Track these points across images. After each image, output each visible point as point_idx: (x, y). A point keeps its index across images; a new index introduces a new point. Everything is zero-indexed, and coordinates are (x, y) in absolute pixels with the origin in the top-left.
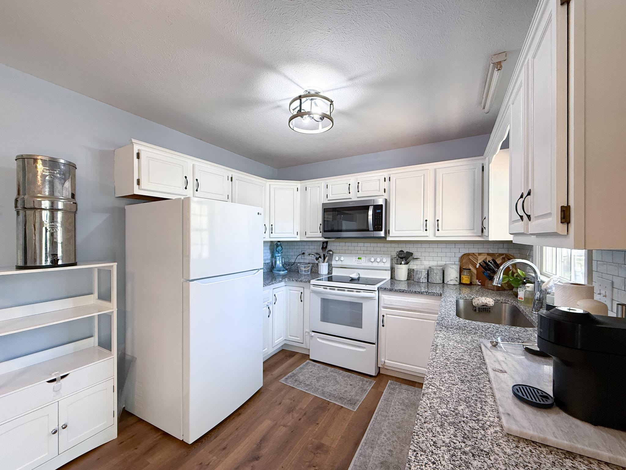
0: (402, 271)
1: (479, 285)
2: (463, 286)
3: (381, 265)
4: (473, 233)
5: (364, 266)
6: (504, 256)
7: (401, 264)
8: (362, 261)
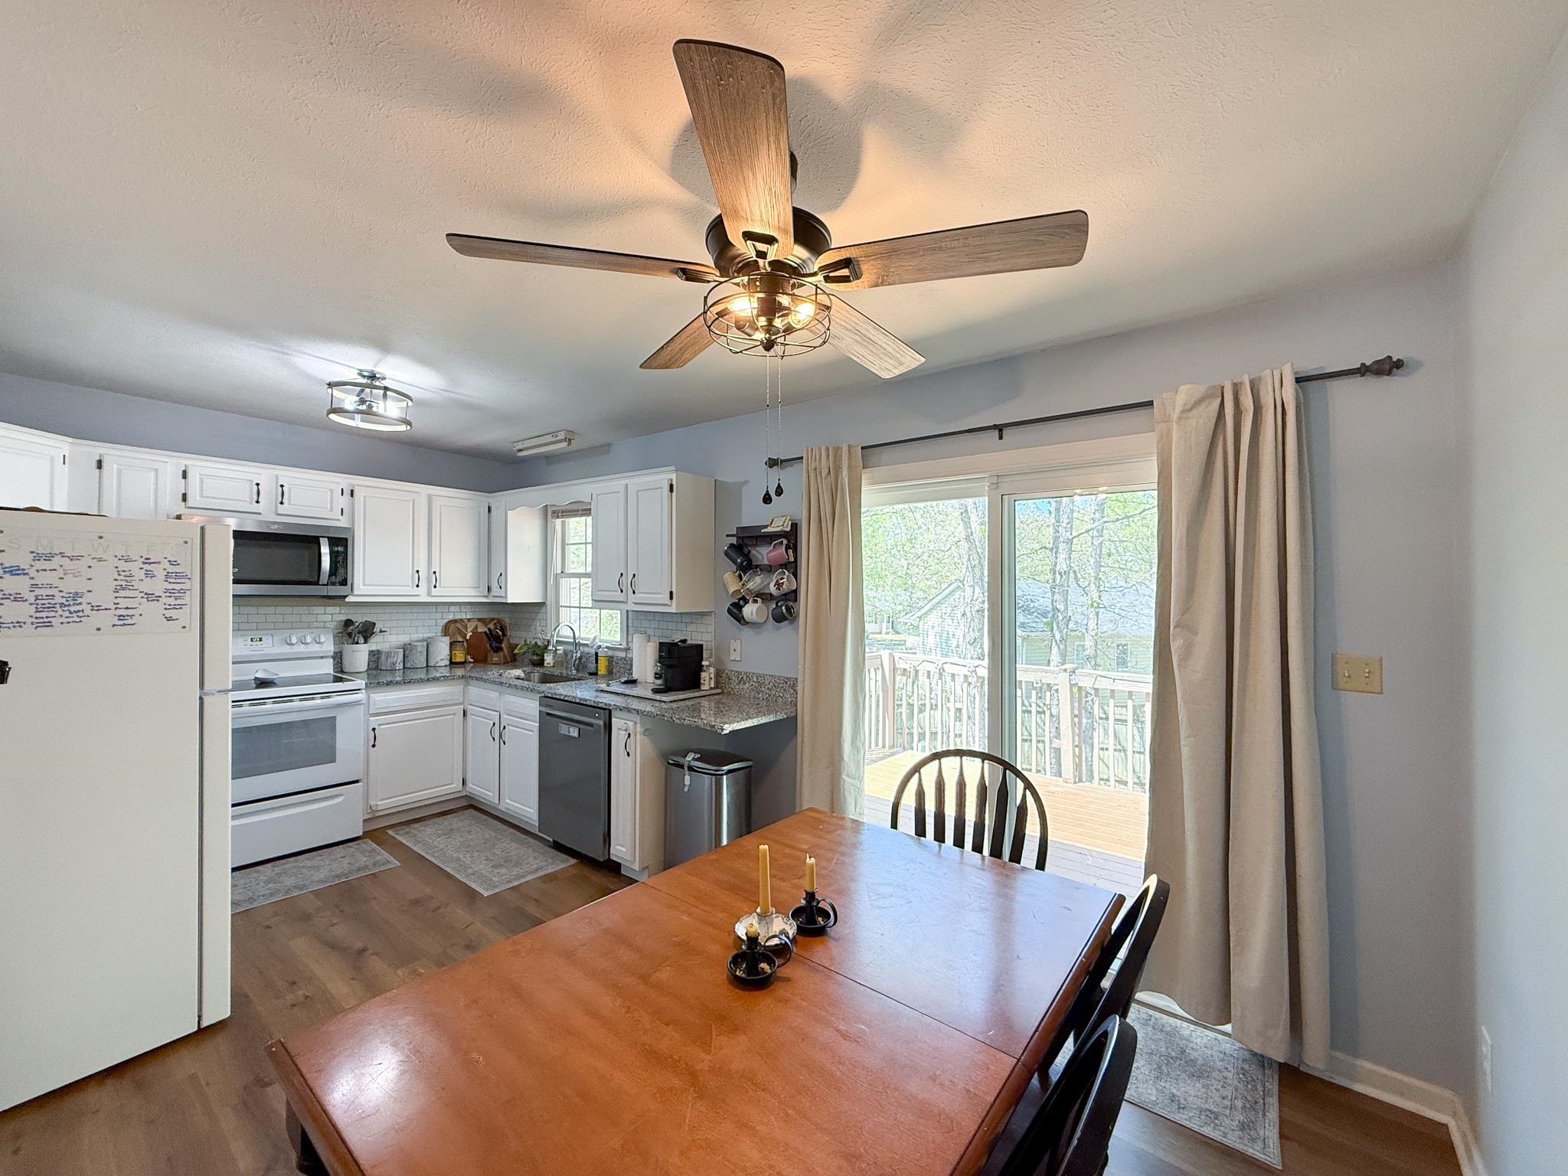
0: (359, 655)
1: (470, 662)
2: (454, 666)
3: (315, 648)
4: (479, 591)
5: (271, 655)
6: (495, 621)
7: (357, 643)
8: (265, 645)
